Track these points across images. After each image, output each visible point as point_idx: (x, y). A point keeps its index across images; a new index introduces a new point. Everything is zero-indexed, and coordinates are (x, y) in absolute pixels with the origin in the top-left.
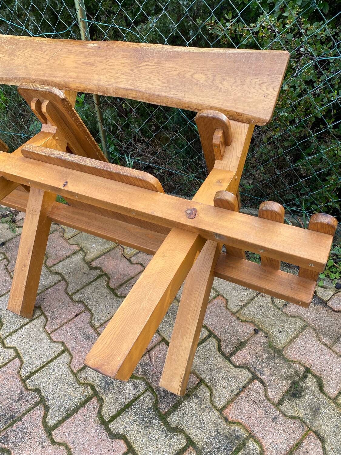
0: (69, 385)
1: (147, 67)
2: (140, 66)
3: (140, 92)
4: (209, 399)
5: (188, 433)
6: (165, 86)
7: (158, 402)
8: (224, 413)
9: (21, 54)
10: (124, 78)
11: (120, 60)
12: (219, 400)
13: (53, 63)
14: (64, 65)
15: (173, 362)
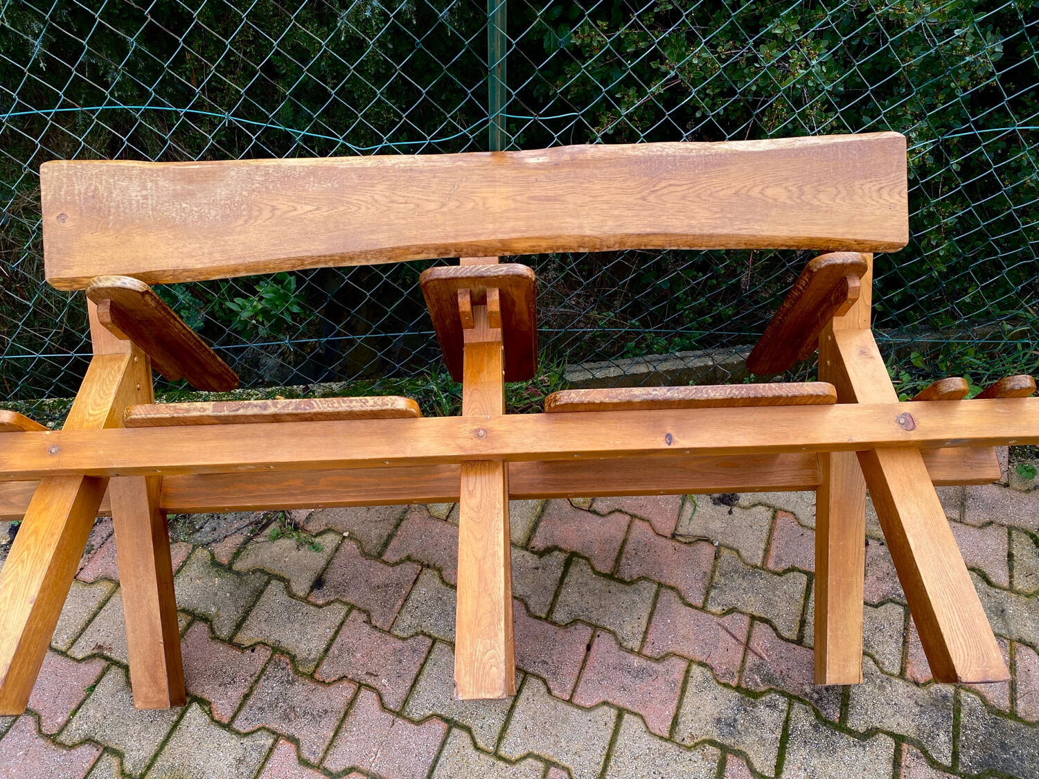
0: (675, 760)
1: (672, 189)
2: (656, 188)
3: (673, 235)
4: (878, 670)
5: (886, 728)
6: (720, 218)
7: (818, 711)
8: (908, 675)
9: (365, 199)
10: (633, 216)
11: (611, 183)
12: (889, 663)
13: (458, 207)
14: (487, 209)
15: (840, 641)
